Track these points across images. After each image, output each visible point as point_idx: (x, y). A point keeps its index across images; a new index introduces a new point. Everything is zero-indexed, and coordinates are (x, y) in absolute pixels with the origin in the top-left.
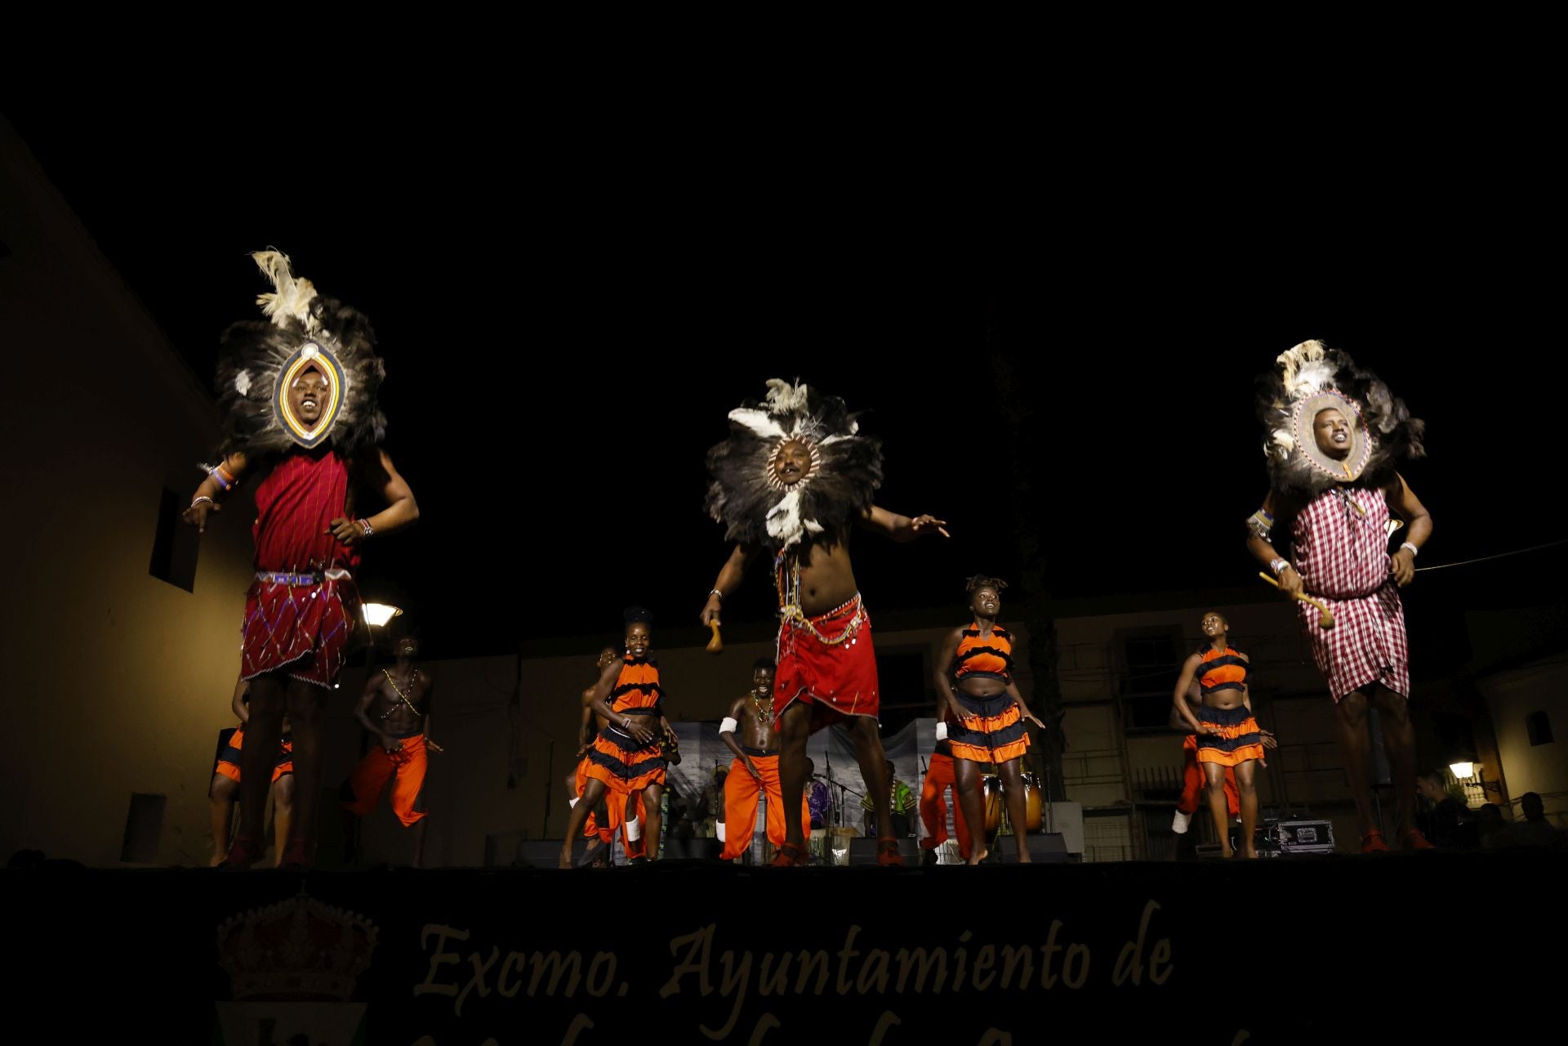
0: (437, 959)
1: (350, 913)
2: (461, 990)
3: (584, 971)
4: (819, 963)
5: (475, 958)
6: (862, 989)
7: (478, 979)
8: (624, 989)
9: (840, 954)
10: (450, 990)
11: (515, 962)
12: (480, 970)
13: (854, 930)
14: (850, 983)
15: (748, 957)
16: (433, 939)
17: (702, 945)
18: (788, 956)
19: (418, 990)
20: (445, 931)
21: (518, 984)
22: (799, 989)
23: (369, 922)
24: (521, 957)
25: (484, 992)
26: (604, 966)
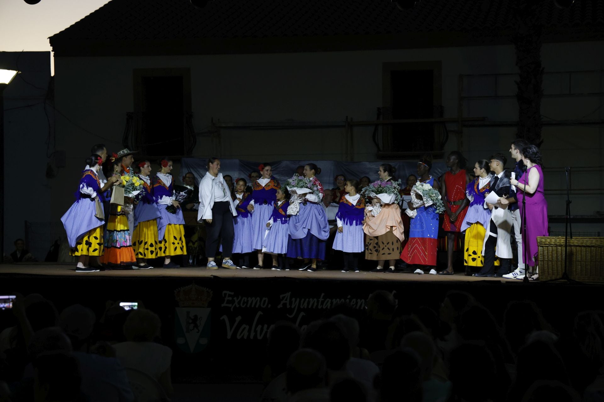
0: (227, 298)
1: (205, 288)
2: (232, 305)
3: (260, 301)
4: (314, 301)
5: (235, 298)
6: (324, 307)
7: (236, 303)
8: (270, 306)
9: (319, 299)
10: (230, 305)
11: (244, 300)
12: (237, 301)
13: (323, 294)
14: (322, 306)
15: (298, 300)
16: (225, 294)
17: (287, 297)
18: (307, 300)
19: (223, 305)
20: (228, 292)
21: (245, 304)
22: (310, 307)
23: (210, 290)
24: (246, 298)
25: (238, 306)
26: (265, 301)
